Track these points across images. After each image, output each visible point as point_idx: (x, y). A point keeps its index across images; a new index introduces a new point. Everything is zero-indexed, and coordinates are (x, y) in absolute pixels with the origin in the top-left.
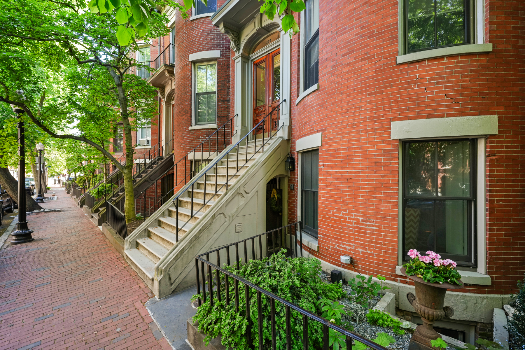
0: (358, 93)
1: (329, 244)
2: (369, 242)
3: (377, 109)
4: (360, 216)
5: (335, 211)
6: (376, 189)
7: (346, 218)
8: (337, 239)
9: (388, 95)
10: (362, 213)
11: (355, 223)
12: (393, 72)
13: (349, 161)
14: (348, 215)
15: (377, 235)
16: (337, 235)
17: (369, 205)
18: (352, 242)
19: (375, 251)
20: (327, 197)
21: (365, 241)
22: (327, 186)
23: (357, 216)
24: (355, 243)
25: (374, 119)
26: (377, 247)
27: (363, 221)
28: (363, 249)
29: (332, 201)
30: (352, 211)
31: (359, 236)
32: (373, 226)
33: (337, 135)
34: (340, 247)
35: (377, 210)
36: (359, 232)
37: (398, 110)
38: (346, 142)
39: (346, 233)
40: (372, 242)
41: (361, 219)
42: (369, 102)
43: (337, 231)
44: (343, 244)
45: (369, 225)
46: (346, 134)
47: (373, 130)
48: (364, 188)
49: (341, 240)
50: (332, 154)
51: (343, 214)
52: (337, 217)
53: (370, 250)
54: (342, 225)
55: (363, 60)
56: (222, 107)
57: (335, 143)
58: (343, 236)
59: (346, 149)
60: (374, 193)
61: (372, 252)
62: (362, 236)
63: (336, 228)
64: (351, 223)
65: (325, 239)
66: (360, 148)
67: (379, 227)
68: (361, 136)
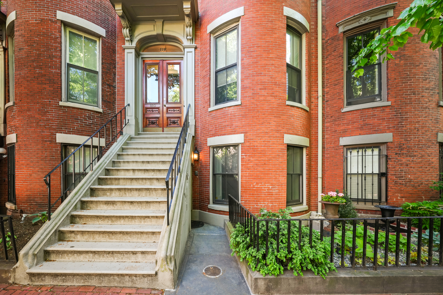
0: (269, 114)
1: (250, 206)
2: (275, 199)
3: (278, 126)
4: (270, 185)
5: (254, 184)
6: (278, 169)
7: (262, 188)
8: (256, 201)
9: (283, 120)
10: (271, 183)
11: (267, 190)
12: (285, 108)
13: (264, 153)
14: (263, 185)
15: (278, 194)
16: (256, 199)
17: (275, 179)
18: (265, 201)
19: (277, 204)
20: (248, 176)
21: (272, 199)
22: (249, 169)
23: (268, 185)
24: (267, 201)
25: (277, 131)
26: (278, 201)
27: (272, 188)
28: (272, 204)
29: (252, 178)
30: (266, 183)
31: (269, 197)
32: (277, 190)
33: (256, 137)
34: (258, 206)
35: (278, 181)
36: (269, 195)
37: (287, 129)
38: (262, 142)
39: (262, 197)
40: (276, 199)
41: (271, 187)
42: (275, 121)
43: (256, 197)
44: (260, 203)
45: (275, 190)
46: (262, 137)
47: (276, 137)
48: (272, 169)
49: (259, 201)
50: (252, 149)
51: (260, 185)
52: (256, 187)
53: (275, 204)
54: (259, 192)
55: (271, 96)
56: (108, 92)
57: (254, 142)
58: (260, 199)
59: (262, 146)
60: (277, 172)
61: (276, 205)
62: (271, 197)
63: (255, 194)
64: (265, 190)
65: (247, 203)
66: (270, 146)
67: (279, 190)
68: (270, 139)
